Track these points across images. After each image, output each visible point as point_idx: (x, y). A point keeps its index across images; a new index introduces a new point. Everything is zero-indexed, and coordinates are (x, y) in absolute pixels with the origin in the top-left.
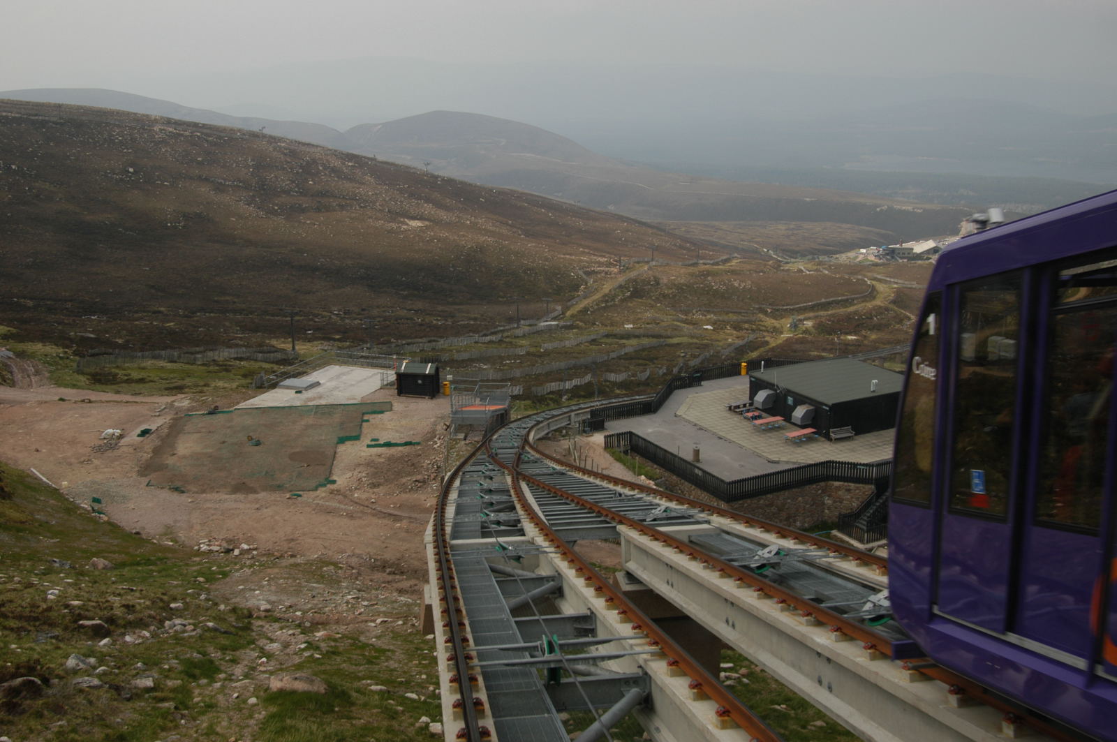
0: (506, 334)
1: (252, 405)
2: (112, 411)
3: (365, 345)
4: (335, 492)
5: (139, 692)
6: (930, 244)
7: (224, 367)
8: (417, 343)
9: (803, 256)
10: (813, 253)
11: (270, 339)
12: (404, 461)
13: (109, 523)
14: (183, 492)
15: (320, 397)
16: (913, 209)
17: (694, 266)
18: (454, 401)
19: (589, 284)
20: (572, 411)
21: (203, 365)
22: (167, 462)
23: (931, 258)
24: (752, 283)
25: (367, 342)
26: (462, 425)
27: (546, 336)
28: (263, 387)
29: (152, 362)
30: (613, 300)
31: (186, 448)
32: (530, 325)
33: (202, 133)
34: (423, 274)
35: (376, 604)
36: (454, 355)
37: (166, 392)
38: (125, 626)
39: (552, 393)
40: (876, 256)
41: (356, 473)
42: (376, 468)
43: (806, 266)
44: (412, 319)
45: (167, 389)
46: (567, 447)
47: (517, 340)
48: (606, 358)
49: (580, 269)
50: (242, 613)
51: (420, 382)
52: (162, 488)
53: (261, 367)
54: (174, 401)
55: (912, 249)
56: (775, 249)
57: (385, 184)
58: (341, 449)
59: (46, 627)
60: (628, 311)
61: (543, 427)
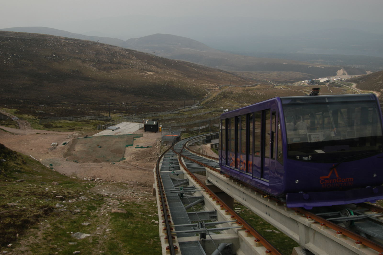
0: (181, 111)
1: (98, 135)
2: (54, 137)
3: (133, 115)
4: (125, 162)
5: (76, 213)
6: (326, 79)
7: (87, 122)
8: (151, 114)
9: (282, 83)
10: (285, 82)
11: (102, 113)
12: (147, 152)
13: (56, 172)
14: (78, 162)
15: (120, 132)
16: (321, 67)
17: (244, 87)
18: (163, 134)
19: (209, 94)
20: (201, 136)
21: (80, 122)
22: (72, 153)
23: (326, 84)
24: (264, 93)
25: (134, 114)
26: (165, 141)
27: (194, 111)
28: (101, 129)
29: (64, 121)
30: (217, 99)
31: (78, 149)
32: (189, 108)
33: (78, 43)
34: (153, 90)
35: (139, 194)
36: (163, 118)
37: (69, 131)
38: (69, 198)
39: (195, 130)
40: (307, 83)
41: (132, 156)
42: (138, 155)
43: (283, 87)
44: (149, 106)
45: (69, 130)
46: (199, 148)
47: (184, 113)
48: (214, 119)
49: (206, 88)
50: (100, 196)
51: (152, 127)
52: (71, 161)
53: (99, 122)
54: (73, 134)
55: (320, 81)
56: (273, 81)
57: (140, 60)
58: (127, 148)
59: (47, 198)
60: (222, 103)
61: (191, 141)
